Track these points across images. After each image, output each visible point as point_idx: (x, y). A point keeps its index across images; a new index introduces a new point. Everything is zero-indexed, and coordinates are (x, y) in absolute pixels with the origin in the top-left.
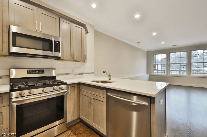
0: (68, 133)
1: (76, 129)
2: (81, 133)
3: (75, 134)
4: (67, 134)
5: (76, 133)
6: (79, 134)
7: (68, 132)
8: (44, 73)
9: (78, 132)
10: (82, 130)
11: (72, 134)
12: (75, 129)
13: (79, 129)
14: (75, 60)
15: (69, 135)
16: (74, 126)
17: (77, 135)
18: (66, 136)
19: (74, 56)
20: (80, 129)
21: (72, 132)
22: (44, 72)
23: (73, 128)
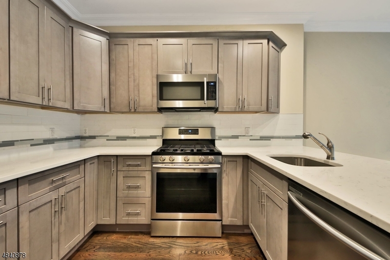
0: (222, 243)
1: (238, 243)
2: (243, 256)
3: (231, 250)
4: (220, 244)
5: (234, 251)
6: (239, 256)
7: (223, 241)
8: (198, 134)
9: (238, 251)
10: (247, 251)
11: (226, 247)
12: (236, 243)
13: (243, 247)
14: (245, 110)
15: (222, 247)
16: (236, 237)
17: (235, 255)
18: (217, 245)
19: (243, 102)
20: (245, 248)
21: (229, 244)
22: (198, 132)
23: (233, 239)
